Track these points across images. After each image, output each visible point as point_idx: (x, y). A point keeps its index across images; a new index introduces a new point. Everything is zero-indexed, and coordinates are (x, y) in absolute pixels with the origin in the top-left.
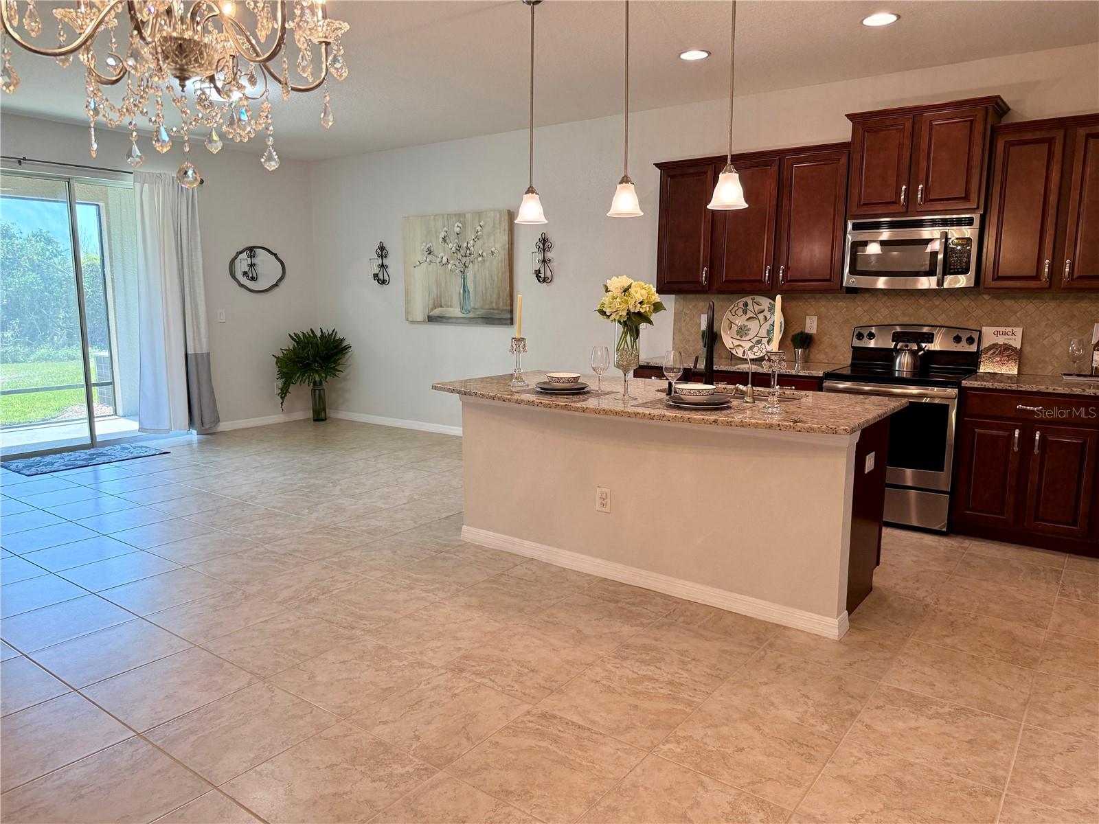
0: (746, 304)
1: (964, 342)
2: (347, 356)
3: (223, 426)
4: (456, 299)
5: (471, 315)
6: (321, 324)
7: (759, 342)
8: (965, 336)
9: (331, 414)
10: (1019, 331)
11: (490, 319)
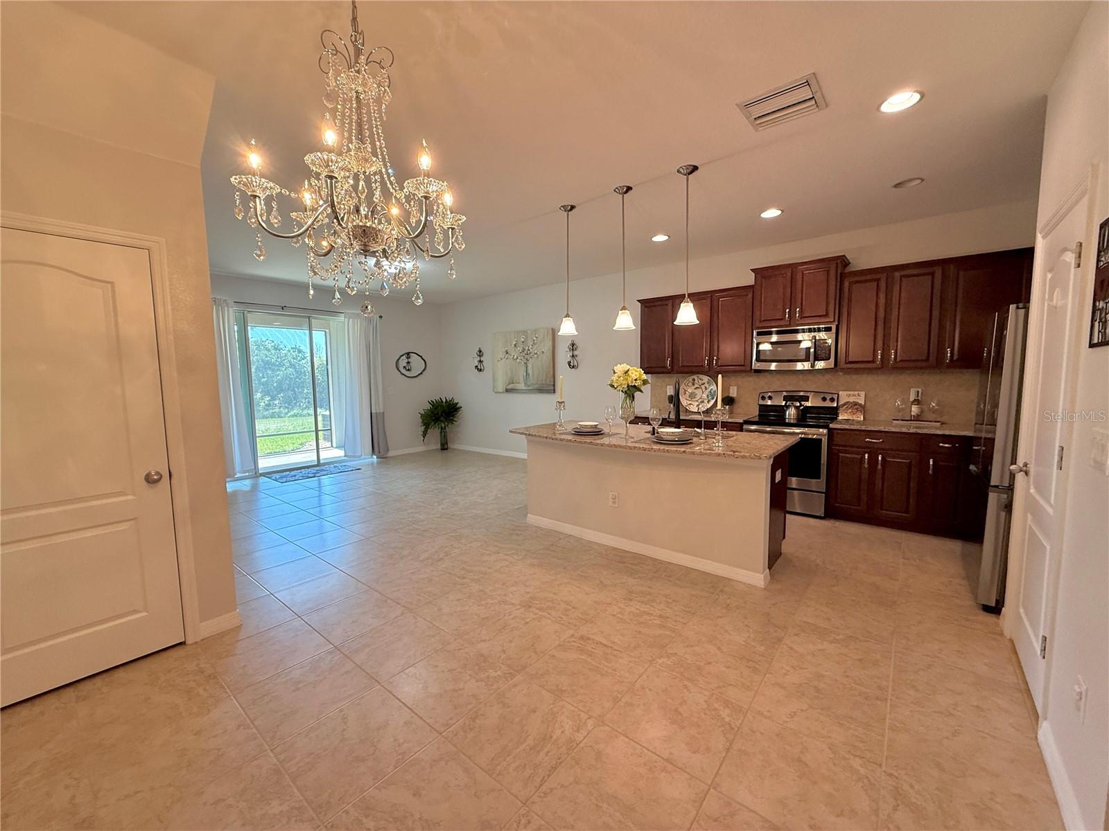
0: (694, 380)
1: (828, 401)
2: (460, 412)
3: (391, 454)
4: (522, 380)
5: (530, 388)
6: (446, 395)
7: (702, 402)
8: (828, 397)
9: (450, 445)
10: (863, 394)
11: (541, 390)
